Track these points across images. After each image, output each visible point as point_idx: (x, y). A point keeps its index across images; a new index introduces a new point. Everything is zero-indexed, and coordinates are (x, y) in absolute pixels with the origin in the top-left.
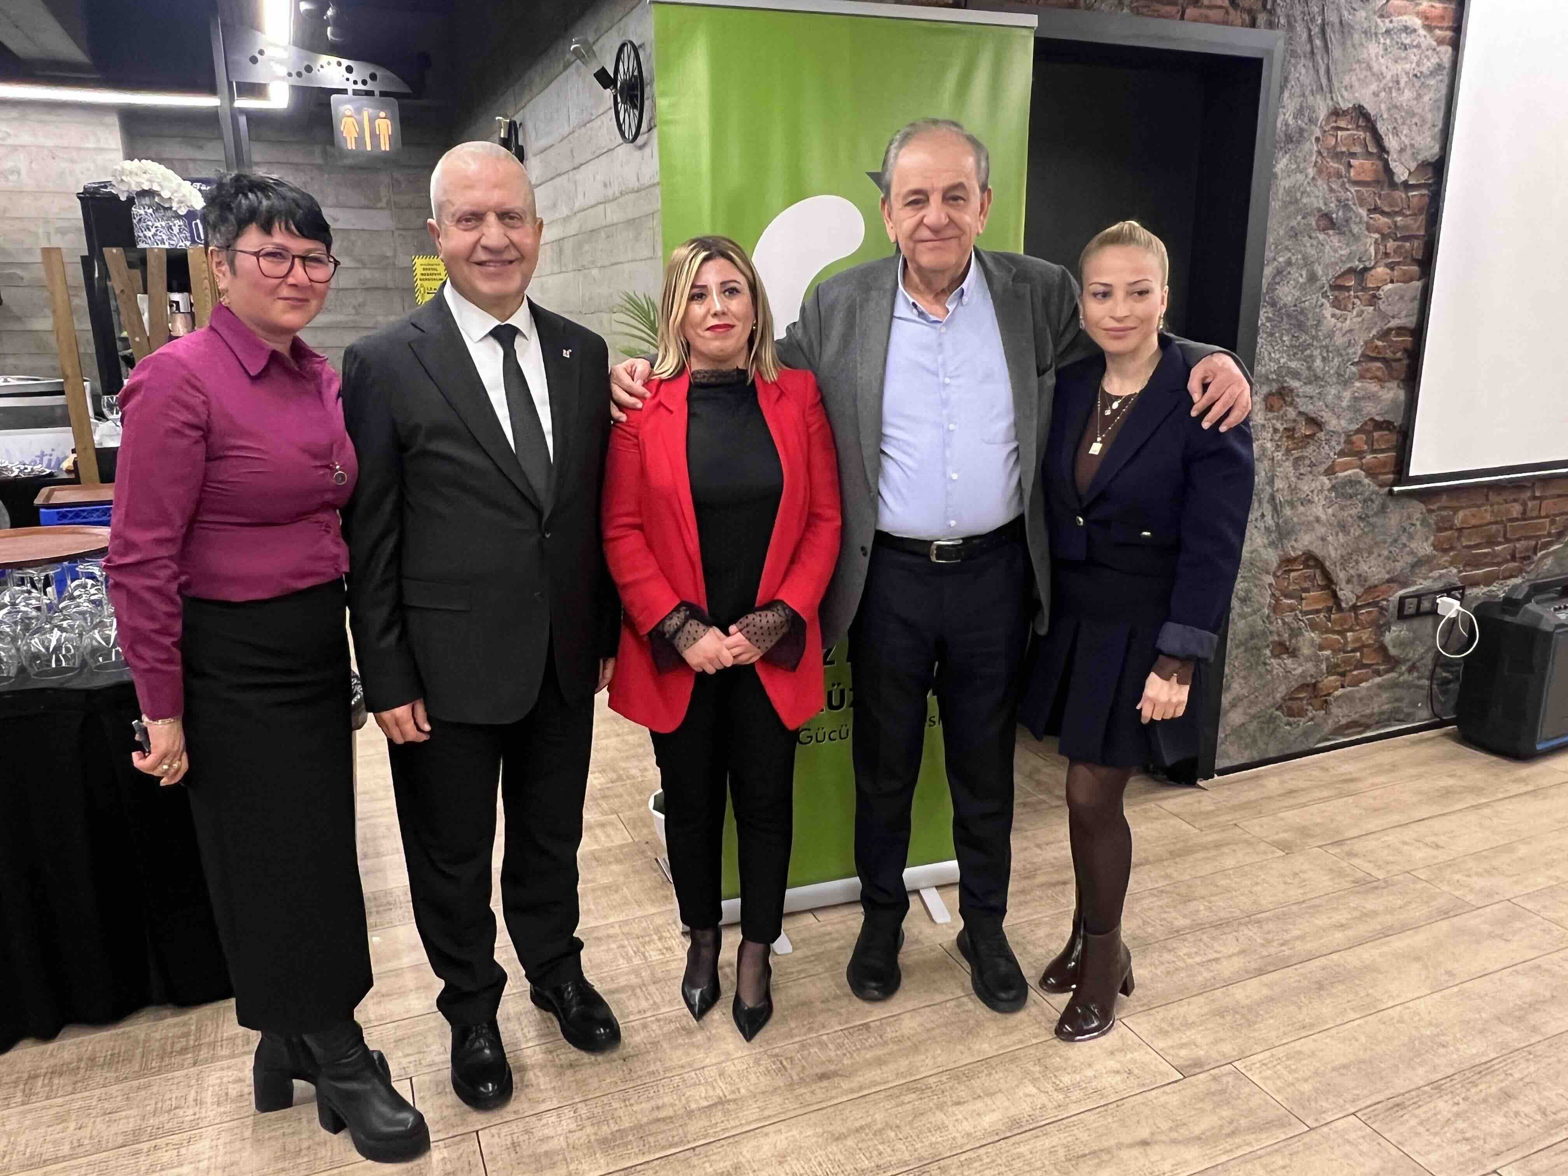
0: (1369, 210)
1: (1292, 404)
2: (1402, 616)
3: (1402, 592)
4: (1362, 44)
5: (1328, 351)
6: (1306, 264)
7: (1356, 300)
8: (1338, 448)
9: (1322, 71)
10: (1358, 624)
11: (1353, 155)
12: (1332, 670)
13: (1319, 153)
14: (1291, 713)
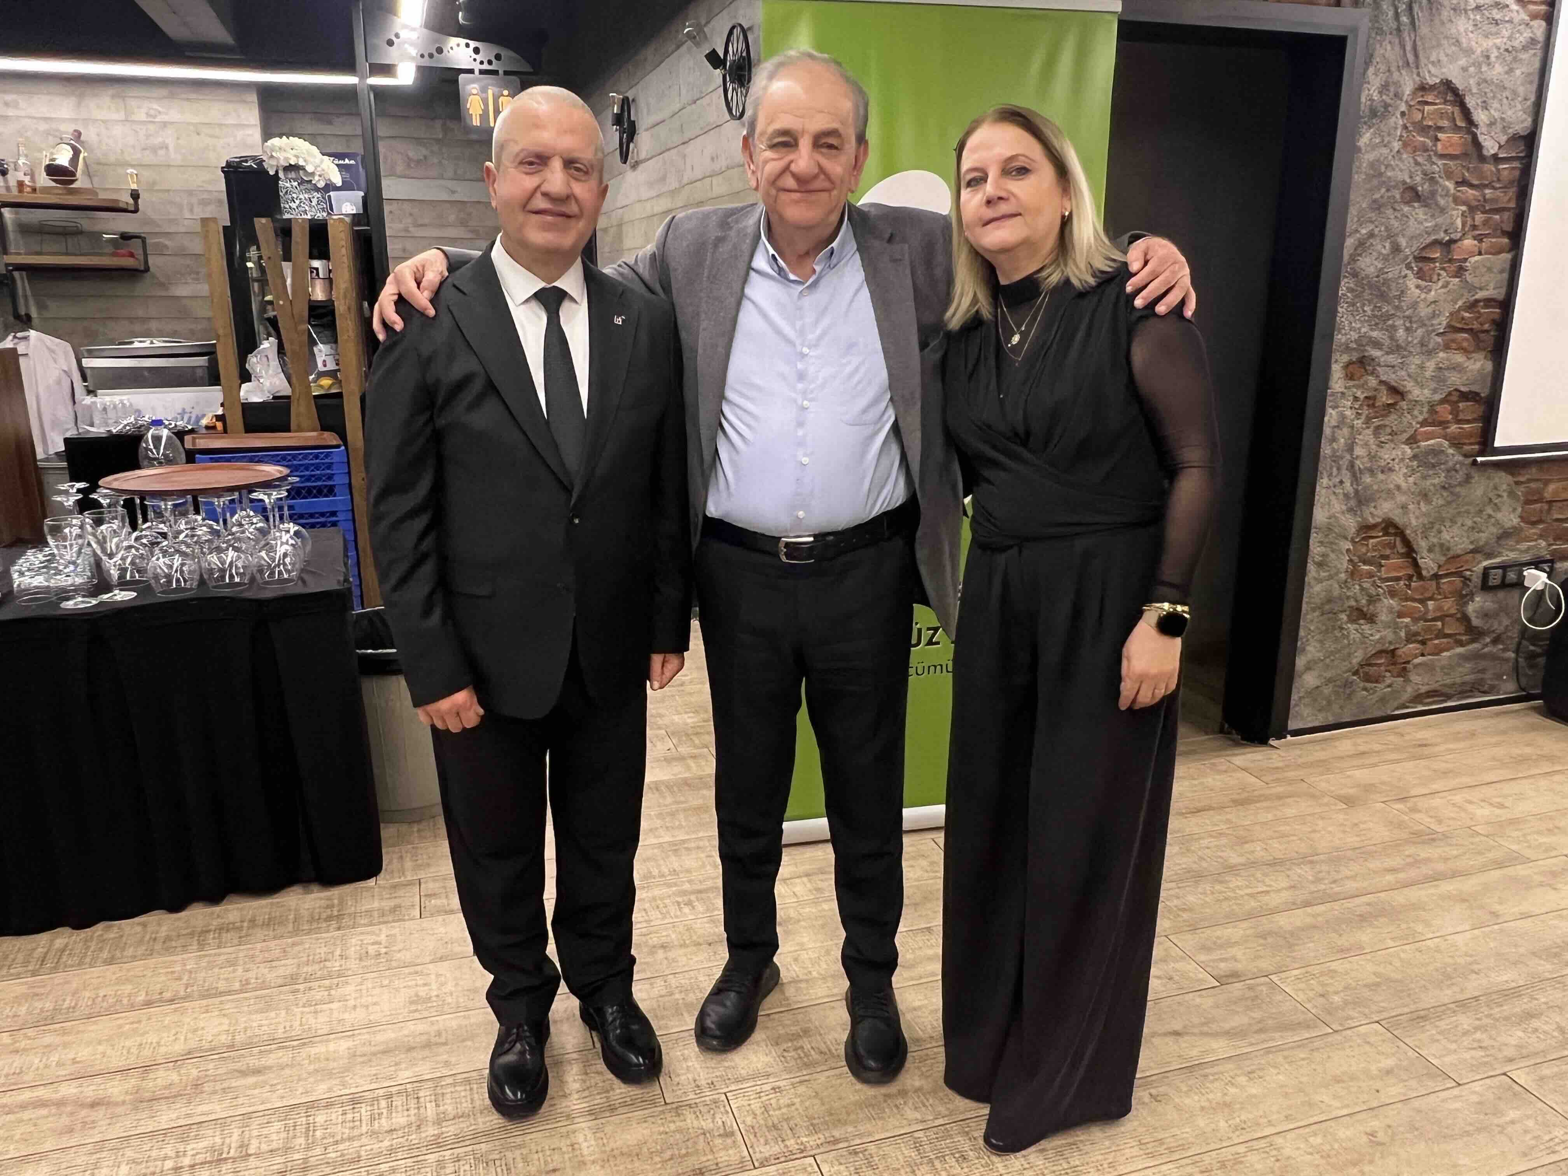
0: (1457, 183)
1: (1372, 373)
2: (1485, 586)
3: (1485, 563)
4: (1451, 21)
5: (1411, 322)
6: (1389, 237)
7: (1442, 272)
8: (1420, 418)
9: (1409, 48)
10: (1440, 594)
11: (1440, 129)
12: (1411, 637)
13: (1405, 127)
14: (1368, 678)
